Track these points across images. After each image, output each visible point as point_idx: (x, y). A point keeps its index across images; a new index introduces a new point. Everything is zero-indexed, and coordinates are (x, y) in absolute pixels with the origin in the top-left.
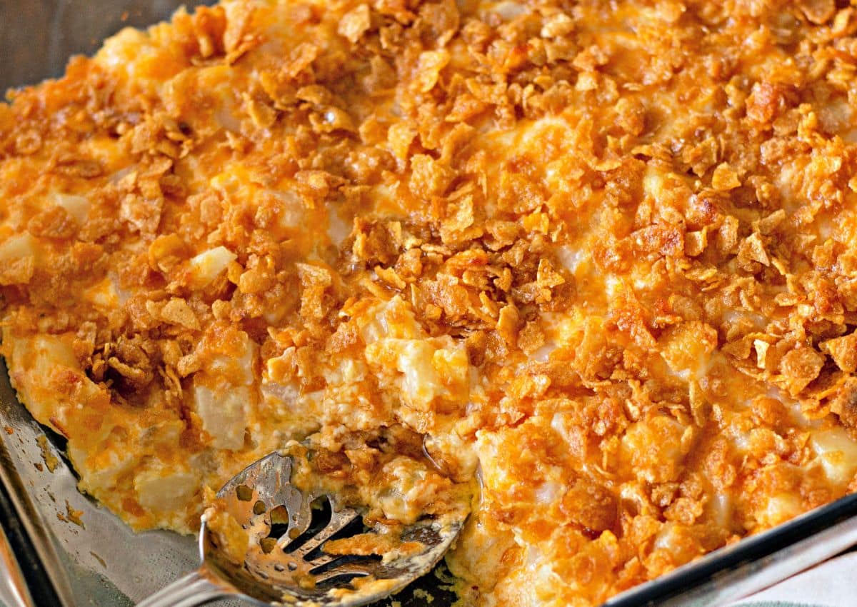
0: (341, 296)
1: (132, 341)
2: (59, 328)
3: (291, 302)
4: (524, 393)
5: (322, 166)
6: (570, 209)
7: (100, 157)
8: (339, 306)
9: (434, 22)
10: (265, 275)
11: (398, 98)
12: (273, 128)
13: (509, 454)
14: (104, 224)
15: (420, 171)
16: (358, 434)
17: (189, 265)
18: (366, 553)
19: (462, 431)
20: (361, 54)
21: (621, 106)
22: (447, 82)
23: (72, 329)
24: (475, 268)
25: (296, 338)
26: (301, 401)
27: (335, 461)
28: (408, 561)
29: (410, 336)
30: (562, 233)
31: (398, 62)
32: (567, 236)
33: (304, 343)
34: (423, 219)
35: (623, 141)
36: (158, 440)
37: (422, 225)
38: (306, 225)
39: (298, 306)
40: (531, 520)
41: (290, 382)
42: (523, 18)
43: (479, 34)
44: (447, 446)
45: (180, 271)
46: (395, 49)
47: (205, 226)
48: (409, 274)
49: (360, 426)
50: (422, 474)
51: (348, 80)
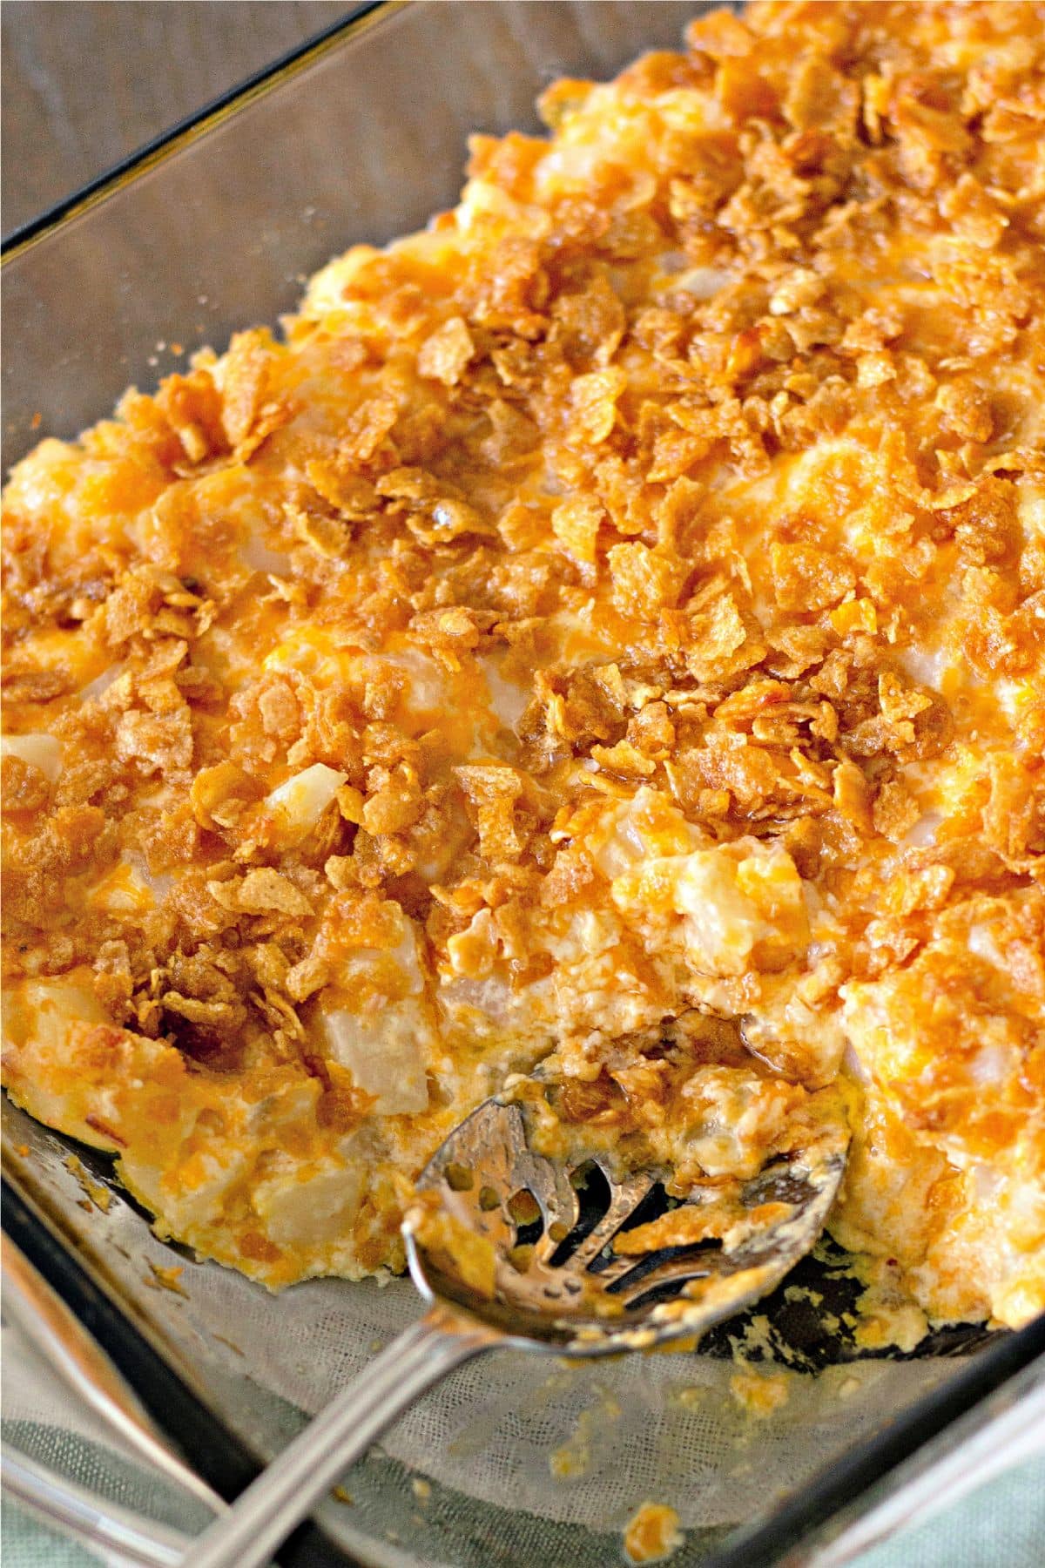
0: (543, 810)
1: (198, 956)
2: (60, 963)
3: (458, 837)
4: (910, 904)
5: (451, 600)
6: (907, 582)
7: (53, 663)
8: (544, 826)
9: (582, 325)
10: (406, 797)
11: (549, 467)
12: (348, 554)
13: (912, 1011)
14: (95, 771)
15: (628, 573)
16: (625, 1042)
17: (264, 809)
18: (693, 1240)
19: (810, 996)
20: (467, 404)
21: (945, 399)
22: (631, 418)
23: (81, 960)
24: (770, 712)
25: (488, 892)
26: (516, 1001)
27: (596, 1095)
28: (771, 1236)
29: (686, 848)
30: (902, 627)
31: (535, 405)
32: (912, 628)
33: (503, 899)
34: (654, 654)
35: (964, 454)
36: (283, 1119)
37: (651, 663)
38: (452, 701)
39: (473, 841)
40: (976, 1116)
41: (491, 972)
42: (733, 291)
43: (664, 331)
44: (788, 1028)
45: (252, 821)
46: (526, 383)
47: (275, 738)
48: (654, 748)
49: (628, 1025)
50: (754, 1086)
51: (455, 453)
